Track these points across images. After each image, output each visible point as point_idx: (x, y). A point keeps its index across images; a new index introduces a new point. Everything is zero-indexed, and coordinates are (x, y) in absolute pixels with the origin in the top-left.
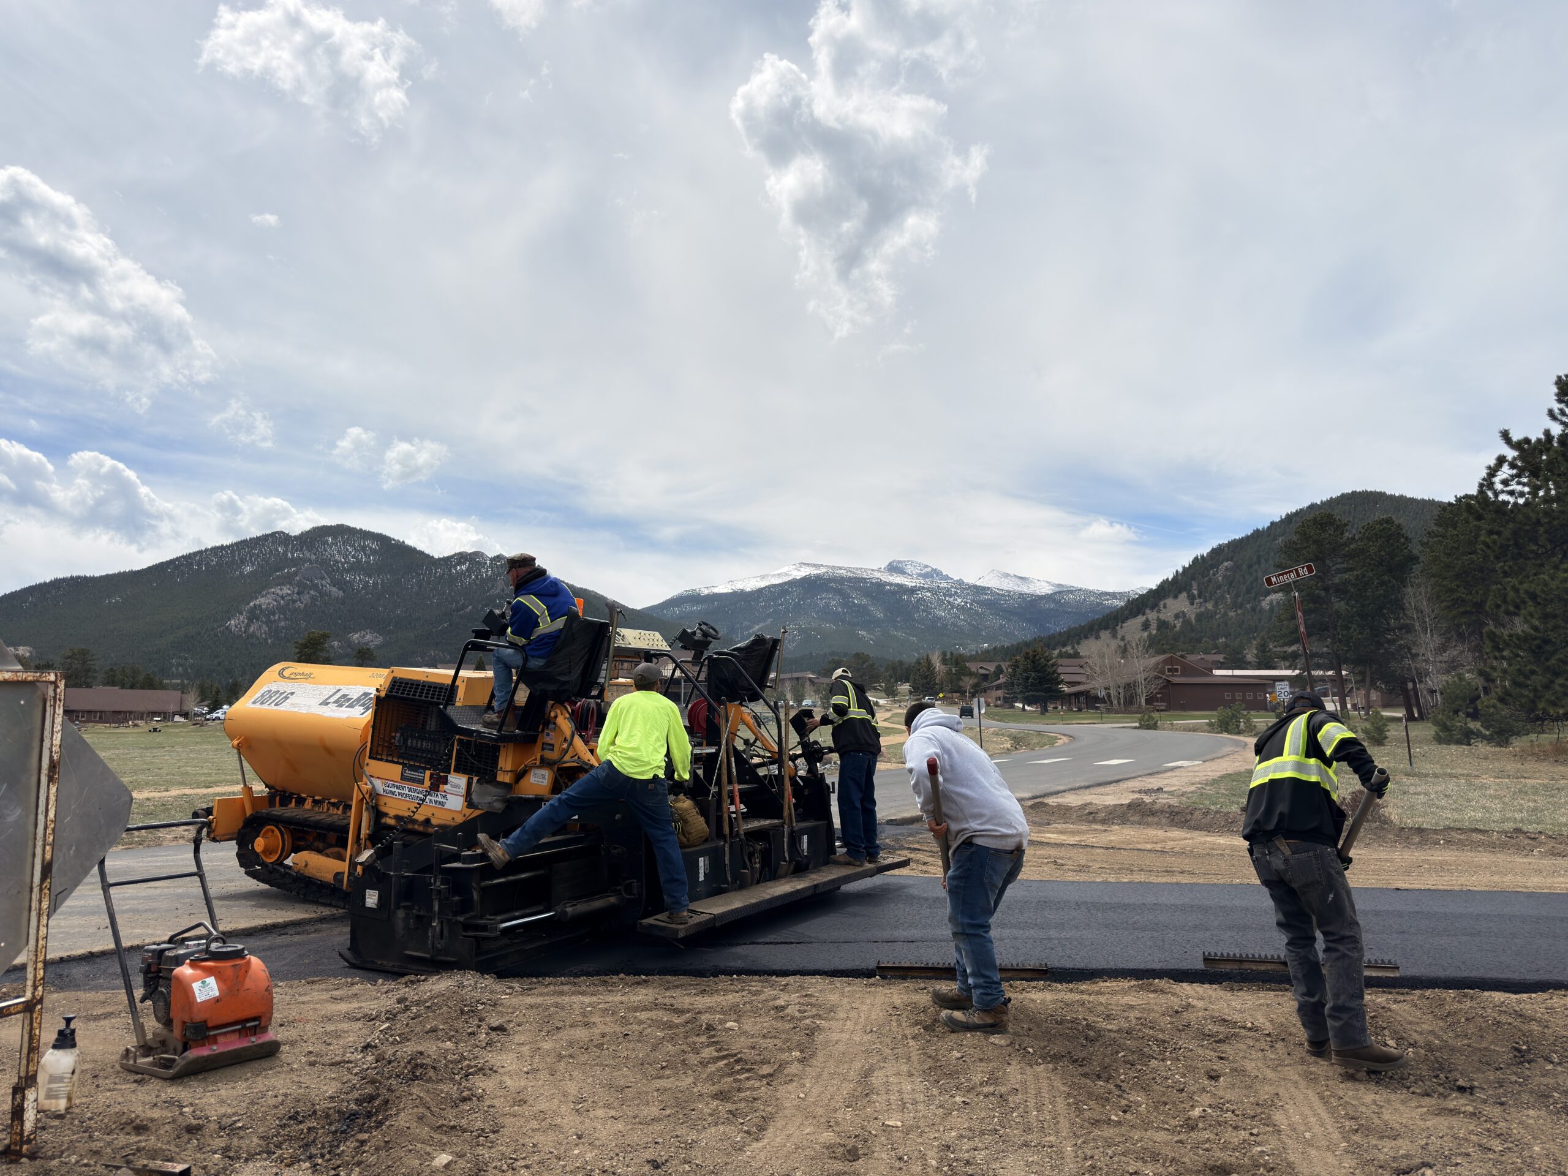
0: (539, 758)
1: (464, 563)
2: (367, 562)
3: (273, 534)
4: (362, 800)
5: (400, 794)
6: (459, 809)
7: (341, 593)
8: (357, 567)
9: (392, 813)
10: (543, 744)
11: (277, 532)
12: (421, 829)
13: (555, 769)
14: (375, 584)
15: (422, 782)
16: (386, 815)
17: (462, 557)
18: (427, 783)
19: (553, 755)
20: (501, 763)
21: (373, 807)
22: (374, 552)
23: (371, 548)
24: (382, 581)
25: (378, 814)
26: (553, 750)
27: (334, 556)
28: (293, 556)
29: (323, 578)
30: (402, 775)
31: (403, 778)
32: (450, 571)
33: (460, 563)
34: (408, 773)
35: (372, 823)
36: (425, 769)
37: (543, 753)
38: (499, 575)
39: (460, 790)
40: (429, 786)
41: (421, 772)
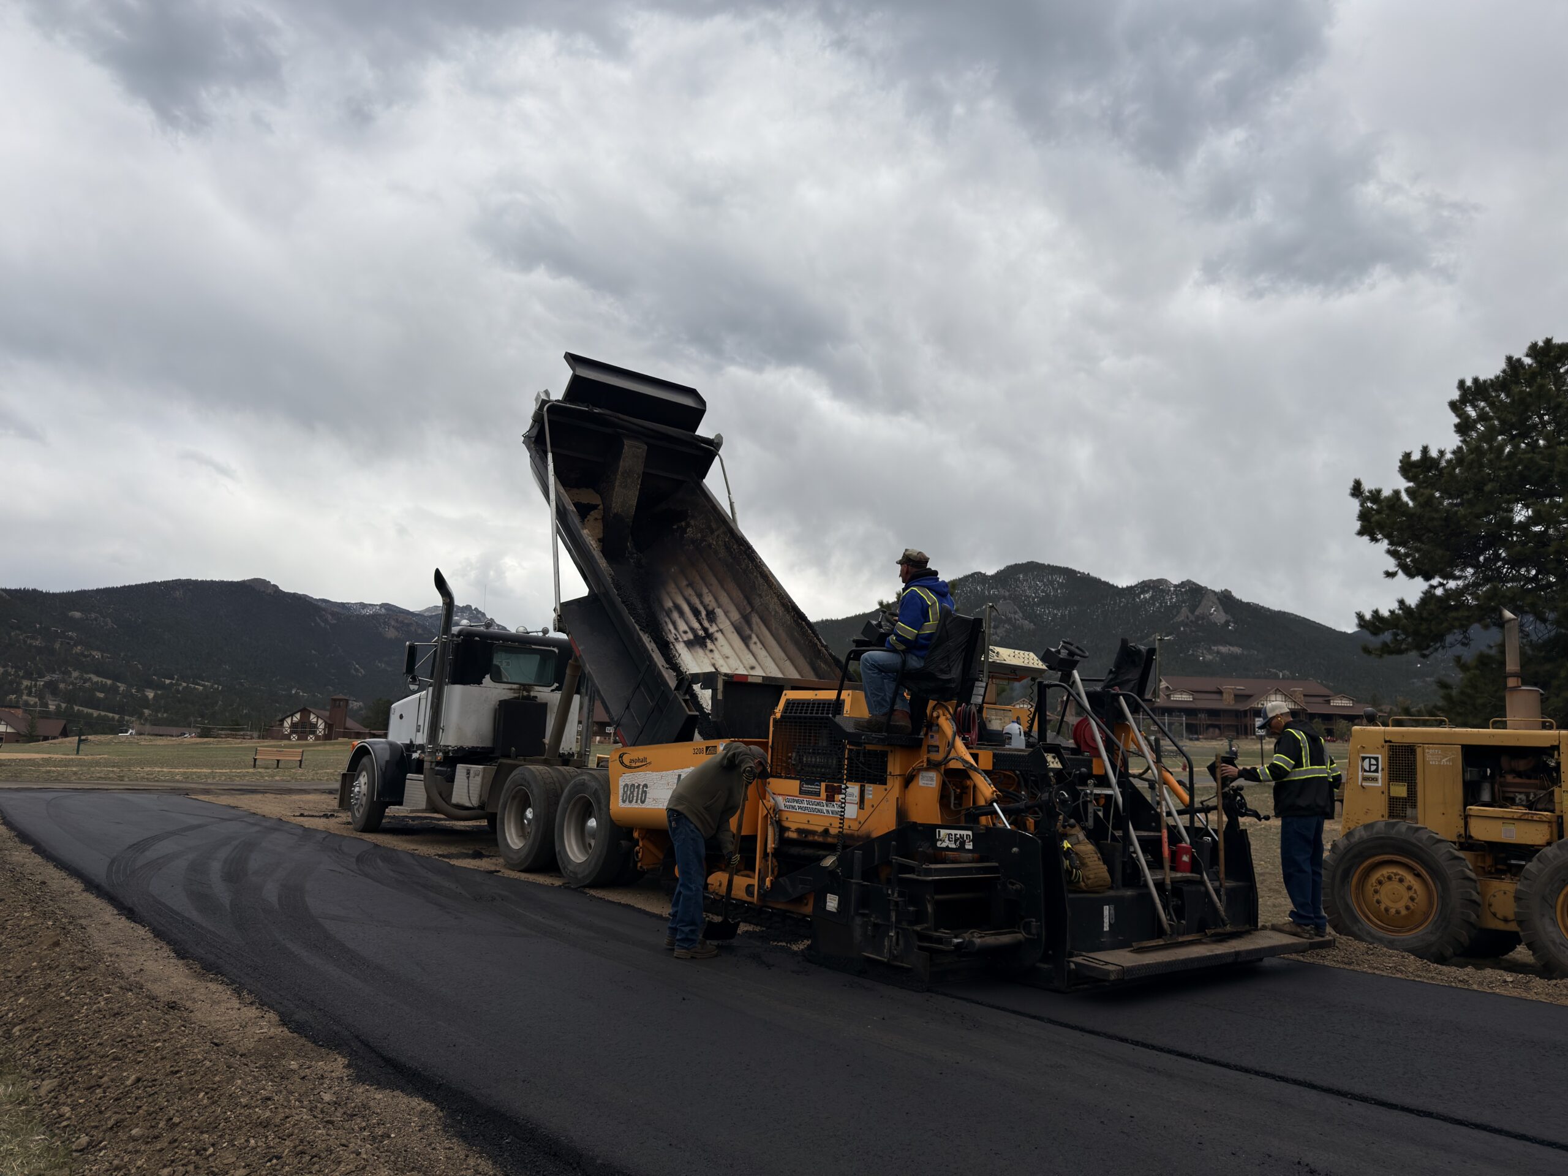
0: (925, 760)
1: (1147, 592)
2: (1056, 596)
3: (973, 575)
4: (767, 815)
5: (800, 808)
6: (855, 817)
7: (1032, 626)
8: (1045, 601)
9: (793, 826)
10: (928, 746)
11: (976, 573)
12: (821, 839)
13: (943, 771)
14: (1063, 616)
15: (818, 794)
16: (788, 829)
17: (1145, 586)
18: (823, 795)
19: (938, 757)
20: (890, 769)
21: (777, 822)
22: (1061, 585)
23: (1058, 582)
24: (1070, 611)
25: (782, 829)
26: (938, 751)
27: (1024, 591)
28: (989, 593)
29: (1015, 613)
30: (800, 789)
31: (801, 792)
32: (1134, 599)
33: (1143, 592)
34: (806, 787)
35: (777, 837)
36: (820, 781)
37: (929, 755)
38: (1184, 602)
39: (854, 798)
40: (825, 798)
41: (817, 785)
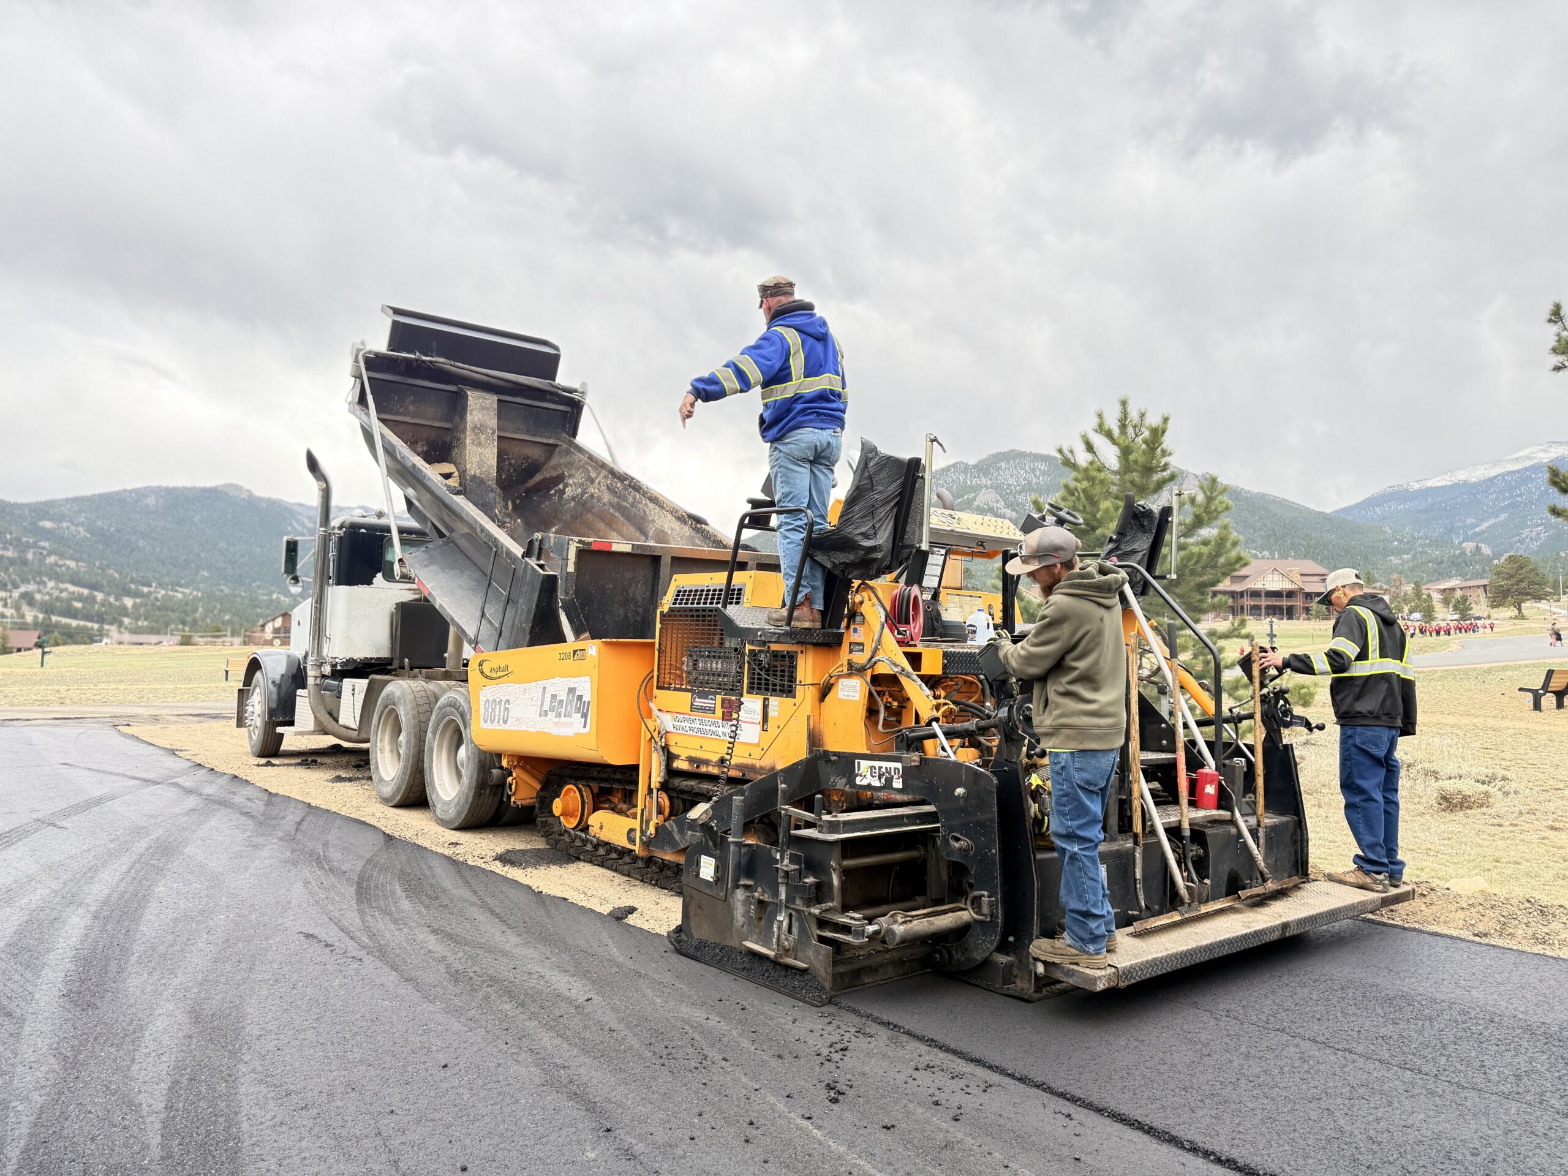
0: (846, 663)
4: (651, 740)
5: (691, 729)
6: (757, 742)
9: (684, 754)
10: (850, 644)
12: (717, 771)
13: (869, 679)
16: (677, 757)
18: (719, 712)
20: (800, 675)
30: (692, 704)
37: (850, 657)
39: (756, 716)
40: (721, 715)
41: (712, 699)
